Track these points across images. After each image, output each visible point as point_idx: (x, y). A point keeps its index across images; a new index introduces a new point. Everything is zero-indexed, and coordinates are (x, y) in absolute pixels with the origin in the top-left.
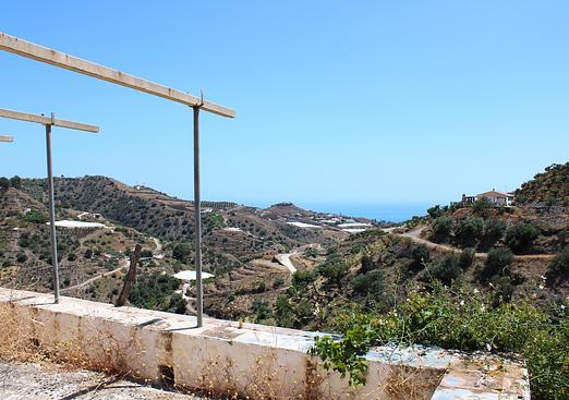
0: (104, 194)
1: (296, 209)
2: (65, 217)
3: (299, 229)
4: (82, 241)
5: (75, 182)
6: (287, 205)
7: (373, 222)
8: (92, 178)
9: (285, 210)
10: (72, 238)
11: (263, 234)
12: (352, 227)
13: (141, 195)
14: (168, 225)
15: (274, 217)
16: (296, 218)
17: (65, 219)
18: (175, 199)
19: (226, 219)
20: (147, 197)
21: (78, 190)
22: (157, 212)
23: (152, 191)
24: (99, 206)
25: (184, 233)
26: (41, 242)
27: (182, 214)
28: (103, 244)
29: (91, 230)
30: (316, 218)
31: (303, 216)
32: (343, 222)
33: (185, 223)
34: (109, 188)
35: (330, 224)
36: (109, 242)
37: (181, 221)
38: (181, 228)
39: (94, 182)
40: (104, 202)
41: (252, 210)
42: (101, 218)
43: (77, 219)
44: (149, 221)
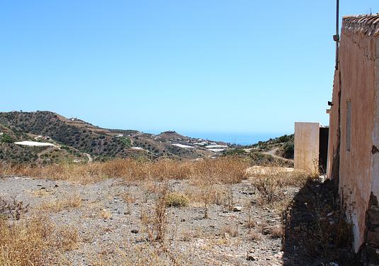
0: (50, 124)
1: (178, 135)
2: (26, 139)
3: (181, 149)
4: (39, 155)
5: (30, 115)
6: (172, 132)
7: (228, 145)
8: (41, 112)
9: (171, 136)
10: (32, 153)
11: (157, 151)
12: (214, 148)
13: (75, 125)
14: (94, 145)
15: (163, 140)
16: (178, 141)
17: (27, 140)
18: (98, 127)
19: (132, 142)
20: (80, 126)
21: (33, 120)
22: (87, 136)
23: (82, 122)
24: (47, 131)
25: (105, 150)
26: (11, 156)
27: (104, 137)
28: (54, 157)
29: (45, 148)
30: (191, 141)
31: (183, 140)
32: (209, 144)
33: (105, 144)
34: (53, 119)
35: (201, 146)
36: (57, 156)
37: (103, 143)
38: (103, 147)
39: (43, 115)
40: (50, 129)
41: (149, 136)
42: (50, 140)
43: (34, 140)
44: (81, 142)
